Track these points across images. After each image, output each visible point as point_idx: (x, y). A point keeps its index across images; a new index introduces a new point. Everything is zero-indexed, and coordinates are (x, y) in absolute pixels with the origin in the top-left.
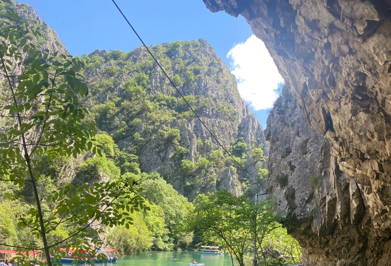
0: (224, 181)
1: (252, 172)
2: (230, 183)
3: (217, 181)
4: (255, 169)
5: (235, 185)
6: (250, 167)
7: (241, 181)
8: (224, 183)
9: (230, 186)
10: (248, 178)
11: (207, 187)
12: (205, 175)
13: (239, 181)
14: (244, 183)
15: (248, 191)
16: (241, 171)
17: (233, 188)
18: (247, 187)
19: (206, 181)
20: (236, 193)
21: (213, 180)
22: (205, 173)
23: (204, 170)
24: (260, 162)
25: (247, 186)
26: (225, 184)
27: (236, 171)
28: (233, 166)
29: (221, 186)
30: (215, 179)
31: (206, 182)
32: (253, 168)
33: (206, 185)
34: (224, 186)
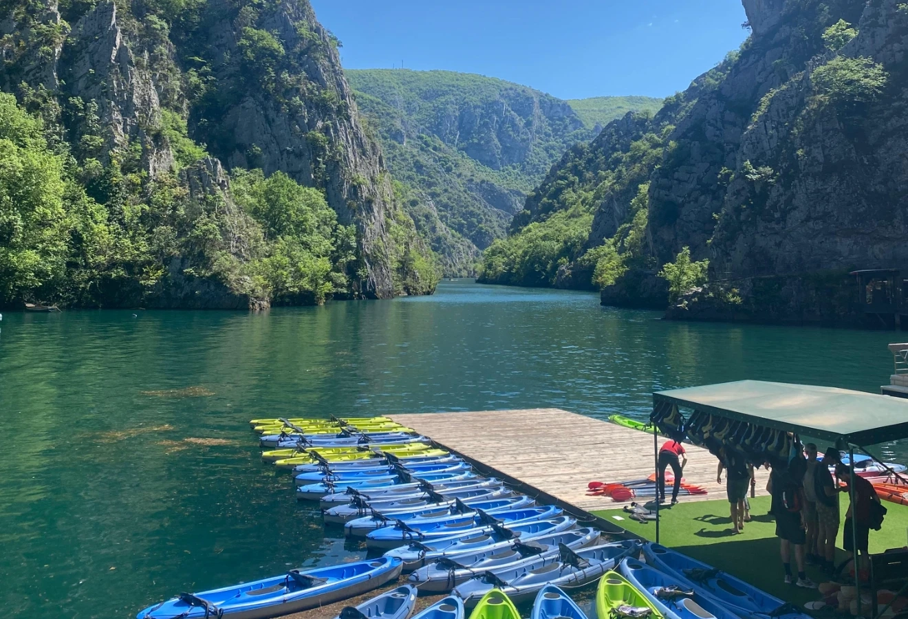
0: (91, 46)
1: (224, 40)
2: (114, 53)
3: (66, 47)
4: (235, 30)
5: (130, 63)
6: (218, 23)
7: (185, 65)
8: (92, 54)
9: (113, 66)
10: (208, 56)
11: (27, 69)
12: (23, 25)
13: (176, 66)
14: (192, 71)
15: (209, 97)
16: (187, 35)
17: (123, 71)
18: (202, 86)
19: (22, 43)
20: (132, 89)
21: (50, 42)
22: (24, 19)
23: (23, 9)
24: (250, 9)
25: (205, 83)
26: (96, 57)
27: (167, 32)
28: (161, 17)
29: (81, 63)
30: (59, 41)
31: (24, 48)
32: (228, 27)
33: (23, 58)
34: (88, 64)
